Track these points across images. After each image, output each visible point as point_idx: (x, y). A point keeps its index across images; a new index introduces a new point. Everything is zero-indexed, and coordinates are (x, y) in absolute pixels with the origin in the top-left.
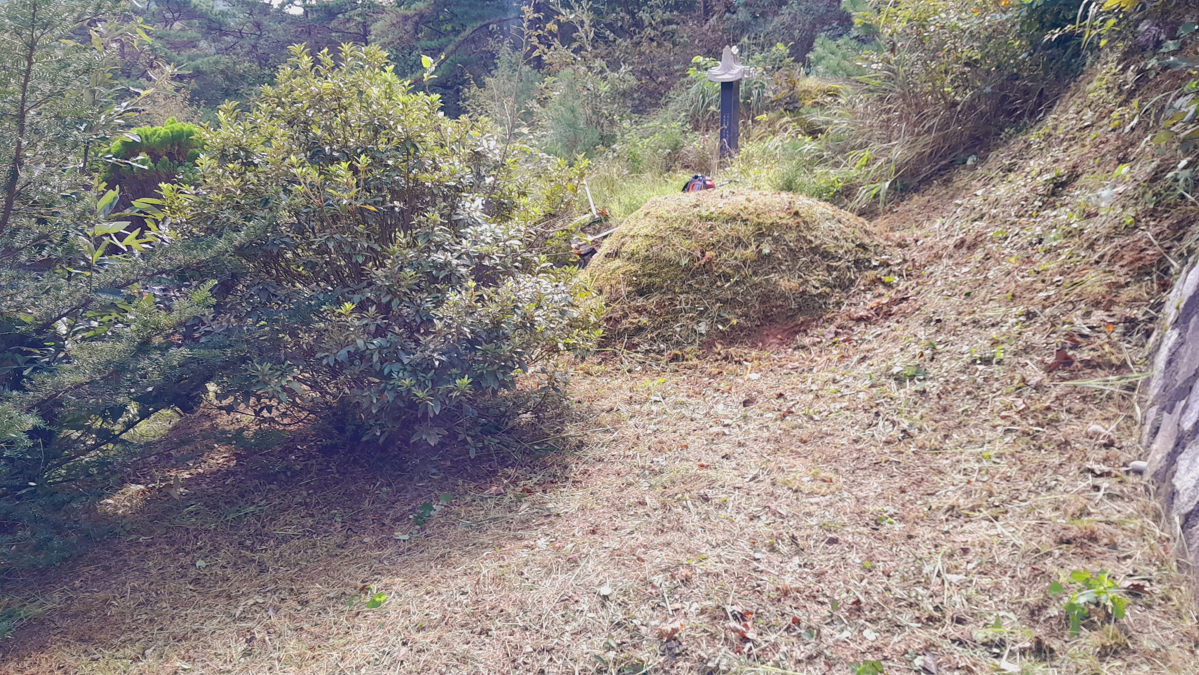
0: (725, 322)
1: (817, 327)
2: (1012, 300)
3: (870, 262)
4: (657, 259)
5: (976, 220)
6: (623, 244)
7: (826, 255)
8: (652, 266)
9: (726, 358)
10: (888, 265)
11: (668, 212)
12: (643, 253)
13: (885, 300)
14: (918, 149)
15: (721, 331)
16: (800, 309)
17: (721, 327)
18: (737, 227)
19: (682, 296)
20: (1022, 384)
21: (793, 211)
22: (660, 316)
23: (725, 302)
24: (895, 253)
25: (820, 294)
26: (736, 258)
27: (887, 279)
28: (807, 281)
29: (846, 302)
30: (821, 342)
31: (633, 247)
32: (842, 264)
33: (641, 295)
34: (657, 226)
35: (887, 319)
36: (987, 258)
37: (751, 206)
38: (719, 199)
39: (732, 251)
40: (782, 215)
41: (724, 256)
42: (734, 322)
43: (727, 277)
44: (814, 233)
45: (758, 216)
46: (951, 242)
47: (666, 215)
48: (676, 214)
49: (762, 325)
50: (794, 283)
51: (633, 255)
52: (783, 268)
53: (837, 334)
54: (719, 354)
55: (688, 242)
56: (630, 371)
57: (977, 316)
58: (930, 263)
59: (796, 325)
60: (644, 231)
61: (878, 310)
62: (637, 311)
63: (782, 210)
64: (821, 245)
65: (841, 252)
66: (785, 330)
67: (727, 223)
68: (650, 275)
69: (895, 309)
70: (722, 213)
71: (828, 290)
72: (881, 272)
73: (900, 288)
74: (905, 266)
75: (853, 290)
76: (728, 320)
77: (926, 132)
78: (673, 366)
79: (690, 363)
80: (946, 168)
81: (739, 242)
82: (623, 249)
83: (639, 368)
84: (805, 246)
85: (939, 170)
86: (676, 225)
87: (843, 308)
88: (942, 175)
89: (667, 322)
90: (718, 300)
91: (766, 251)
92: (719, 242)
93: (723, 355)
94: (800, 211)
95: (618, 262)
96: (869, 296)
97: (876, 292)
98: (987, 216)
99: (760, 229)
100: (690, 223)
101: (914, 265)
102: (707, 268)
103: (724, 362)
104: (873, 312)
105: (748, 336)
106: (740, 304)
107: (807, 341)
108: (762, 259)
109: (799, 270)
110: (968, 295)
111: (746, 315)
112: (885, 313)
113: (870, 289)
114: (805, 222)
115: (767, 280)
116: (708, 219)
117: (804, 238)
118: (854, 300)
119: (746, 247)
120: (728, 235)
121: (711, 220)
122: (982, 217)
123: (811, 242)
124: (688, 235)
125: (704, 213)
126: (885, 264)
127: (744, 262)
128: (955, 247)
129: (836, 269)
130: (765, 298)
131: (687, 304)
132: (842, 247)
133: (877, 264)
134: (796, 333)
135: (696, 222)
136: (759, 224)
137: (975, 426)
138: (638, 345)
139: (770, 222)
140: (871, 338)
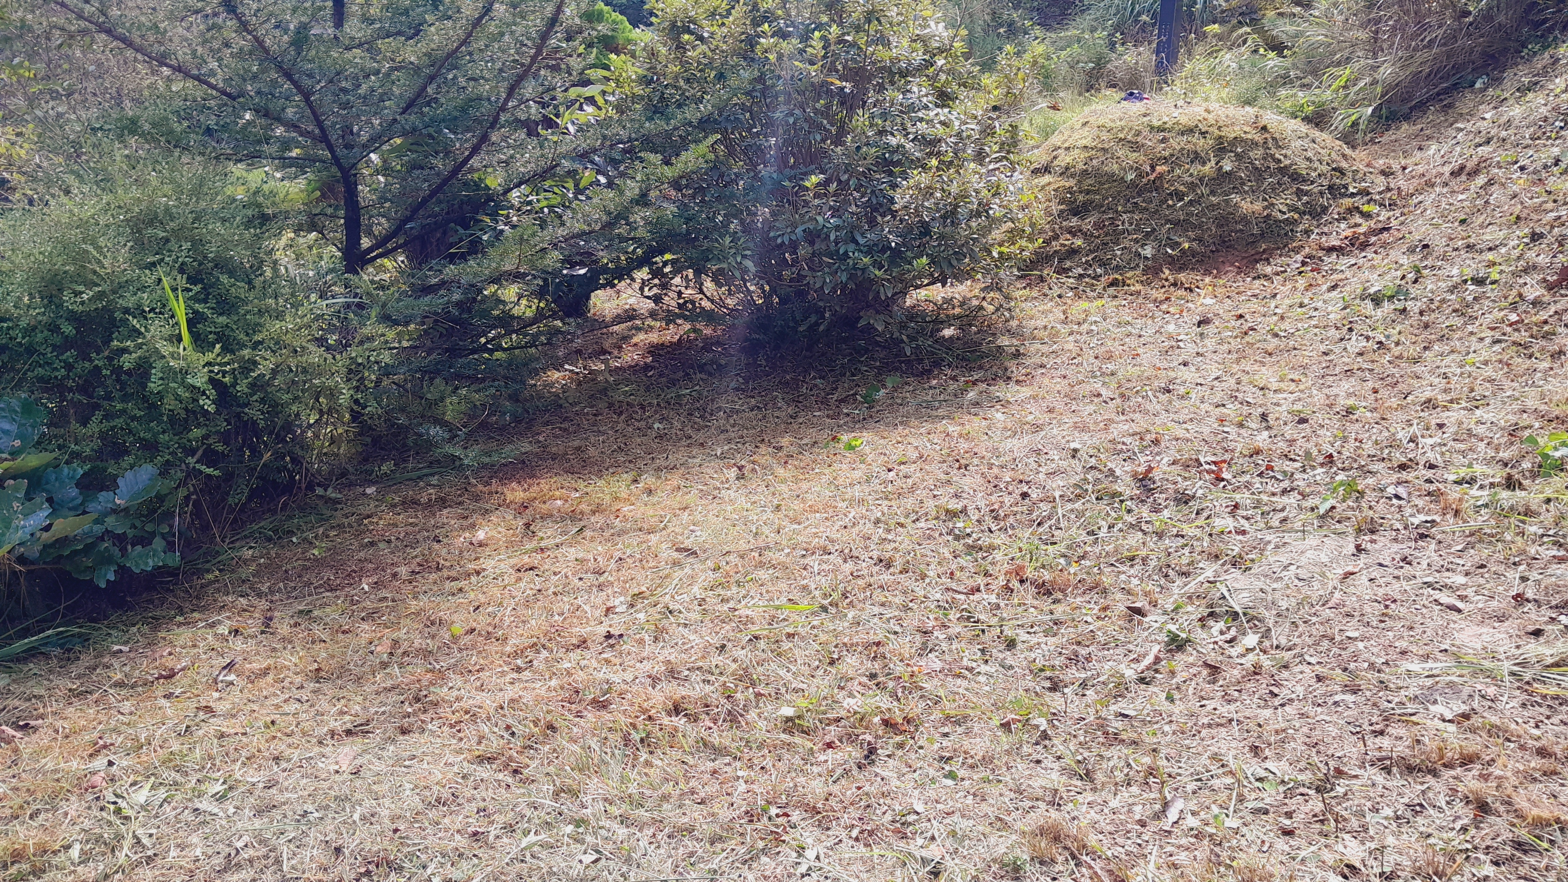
0: (1175, 245)
1: (1280, 256)
2: (1516, 223)
3: (1347, 189)
4: (1098, 174)
5: (1480, 145)
6: (1055, 158)
7: (1296, 177)
8: (1090, 181)
9: (1175, 284)
10: (1368, 194)
11: (1113, 121)
12: (1081, 166)
13: (1361, 230)
14: (1412, 69)
15: (1170, 256)
16: (1262, 235)
17: (1170, 251)
18: (1194, 140)
19: (1125, 216)
20: (1517, 299)
21: (1261, 125)
22: (1098, 237)
23: (1177, 223)
24: (1377, 181)
25: (1287, 219)
26: (1191, 175)
27: (1365, 208)
28: (1273, 204)
29: (1316, 231)
30: (1286, 271)
31: (1068, 159)
32: (1314, 188)
33: (1075, 215)
34: (1098, 137)
35: (1362, 250)
36: (1490, 183)
37: (1211, 118)
38: (1173, 109)
39: (1187, 166)
40: (1247, 129)
41: (1178, 172)
42: (1186, 245)
43: (1180, 196)
44: (1284, 152)
45: (1219, 128)
46: (1447, 169)
47: (1110, 124)
48: (1123, 123)
49: (1218, 251)
50: (1258, 206)
51: (1067, 168)
52: (1246, 188)
53: (1304, 264)
54: (1167, 280)
55: (1135, 154)
56: (1060, 296)
57: (1472, 240)
58: (1418, 191)
59: (1258, 253)
60: (1084, 142)
61: (1353, 241)
62: (1070, 232)
63: (1246, 123)
64: (1292, 165)
65: (1314, 174)
66: (1244, 258)
67: (1183, 134)
68: (1088, 192)
69: (1373, 239)
70: (1177, 123)
71: (1296, 216)
72: (1358, 201)
73: (1381, 218)
74: (1389, 195)
75: (1325, 218)
76: (1178, 244)
77: (1424, 47)
78: (1111, 291)
79: (1132, 288)
80: (1446, 91)
81: (1197, 157)
82: (1056, 163)
83: (1070, 294)
84: (1272, 165)
85: (1438, 94)
86: (1122, 136)
87: (1313, 237)
88: (1441, 100)
89: (1106, 244)
90: (1168, 221)
91: (1227, 168)
92: (1172, 155)
93: (1172, 280)
94: (1269, 127)
95: (1047, 178)
96: (1343, 226)
97: (1352, 222)
98: (1495, 140)
99: (1222, 143)
100: (1138, 133)
101: (1399, 194)
102: (1156, 185)
103: (1172, 289)
104: (1346, 242)
105: (1200, 262)
106: (1194, 227)
107: (1268, 270)
108: (1222, 177)
109: (1264, 191)
110: (1463, 222)
111: (1200, 240)
112: (1361, 244)
113: (1344, 219)
114: (1274, 139)
115: (1226, 201)
116: (1161, 129)
117: (1272, 156)
118: (1326, 229)
119: (1204, 163)
120: (1183, 149)
121: (1164, 130)
122: (1488, 142)
123: (1280, 161)
124: (1135, 146)
125: (1156, 123)
126: (1365, 192)
127: (1201, 180)
128: (1452, 174)
129: (1306, 193)
130: (1223, 221)
131: (1131, 224)
132: (1315, 170)
133: (1355, 191)
134: (1257, 262)
135: (1146, 132)
136: (1220, 137)
137: (1461, 339)
138: (1070, 269)
139: (1233, 135)
140: (1343, 268)
